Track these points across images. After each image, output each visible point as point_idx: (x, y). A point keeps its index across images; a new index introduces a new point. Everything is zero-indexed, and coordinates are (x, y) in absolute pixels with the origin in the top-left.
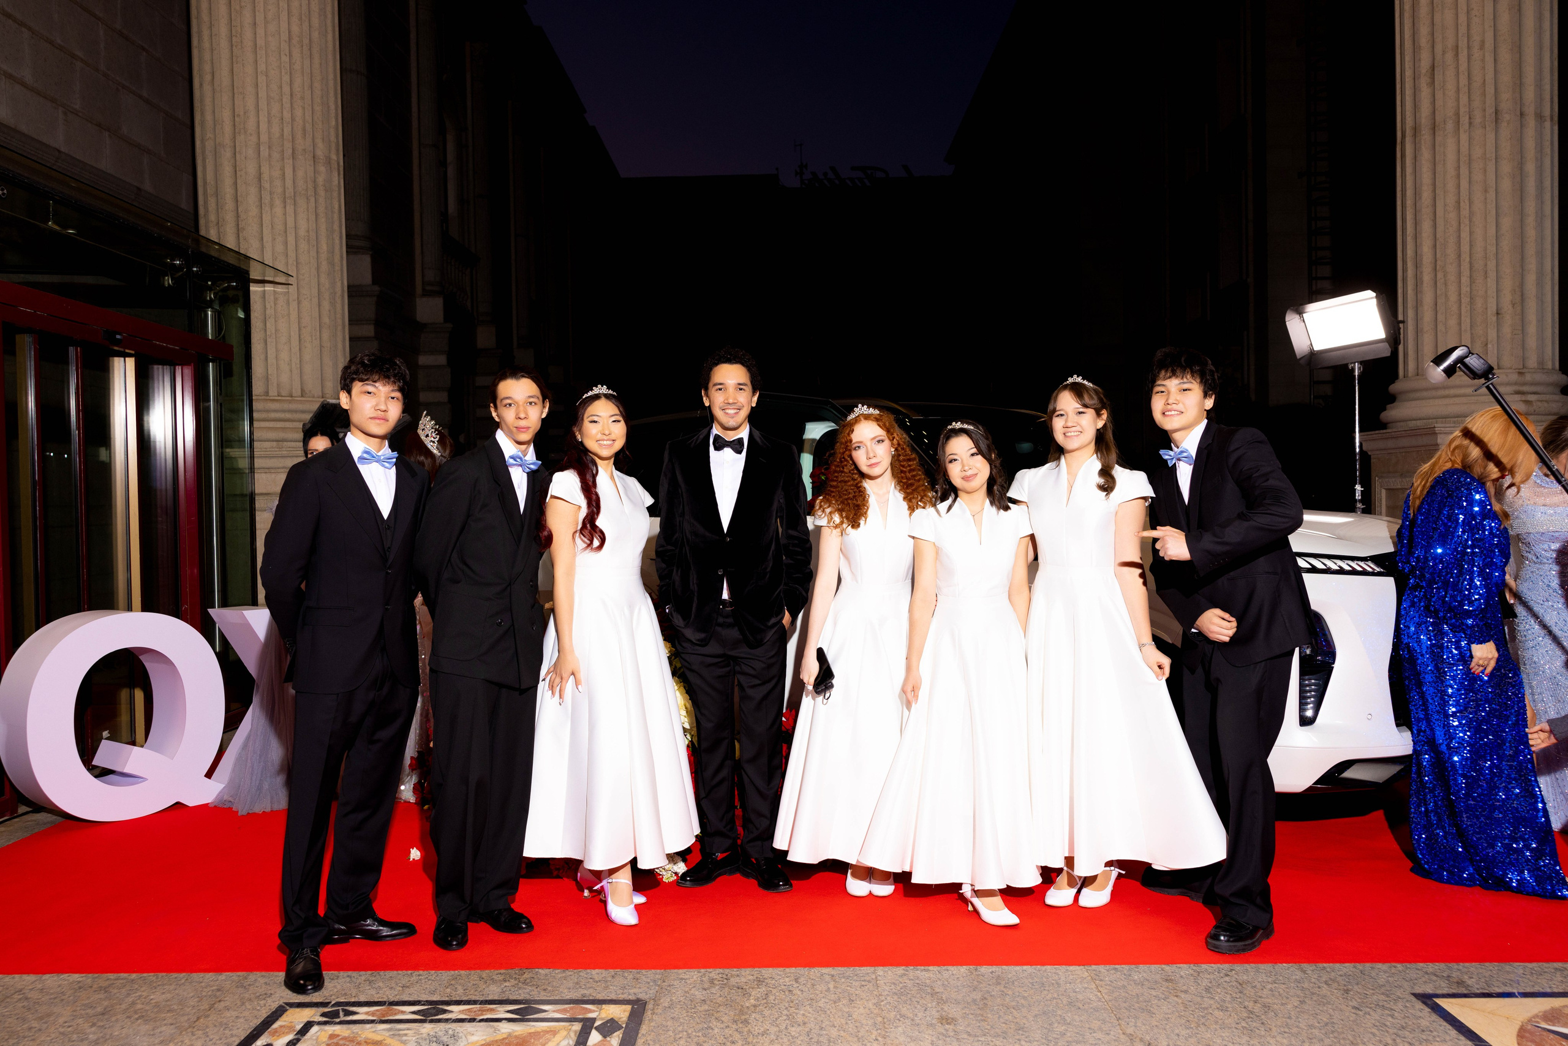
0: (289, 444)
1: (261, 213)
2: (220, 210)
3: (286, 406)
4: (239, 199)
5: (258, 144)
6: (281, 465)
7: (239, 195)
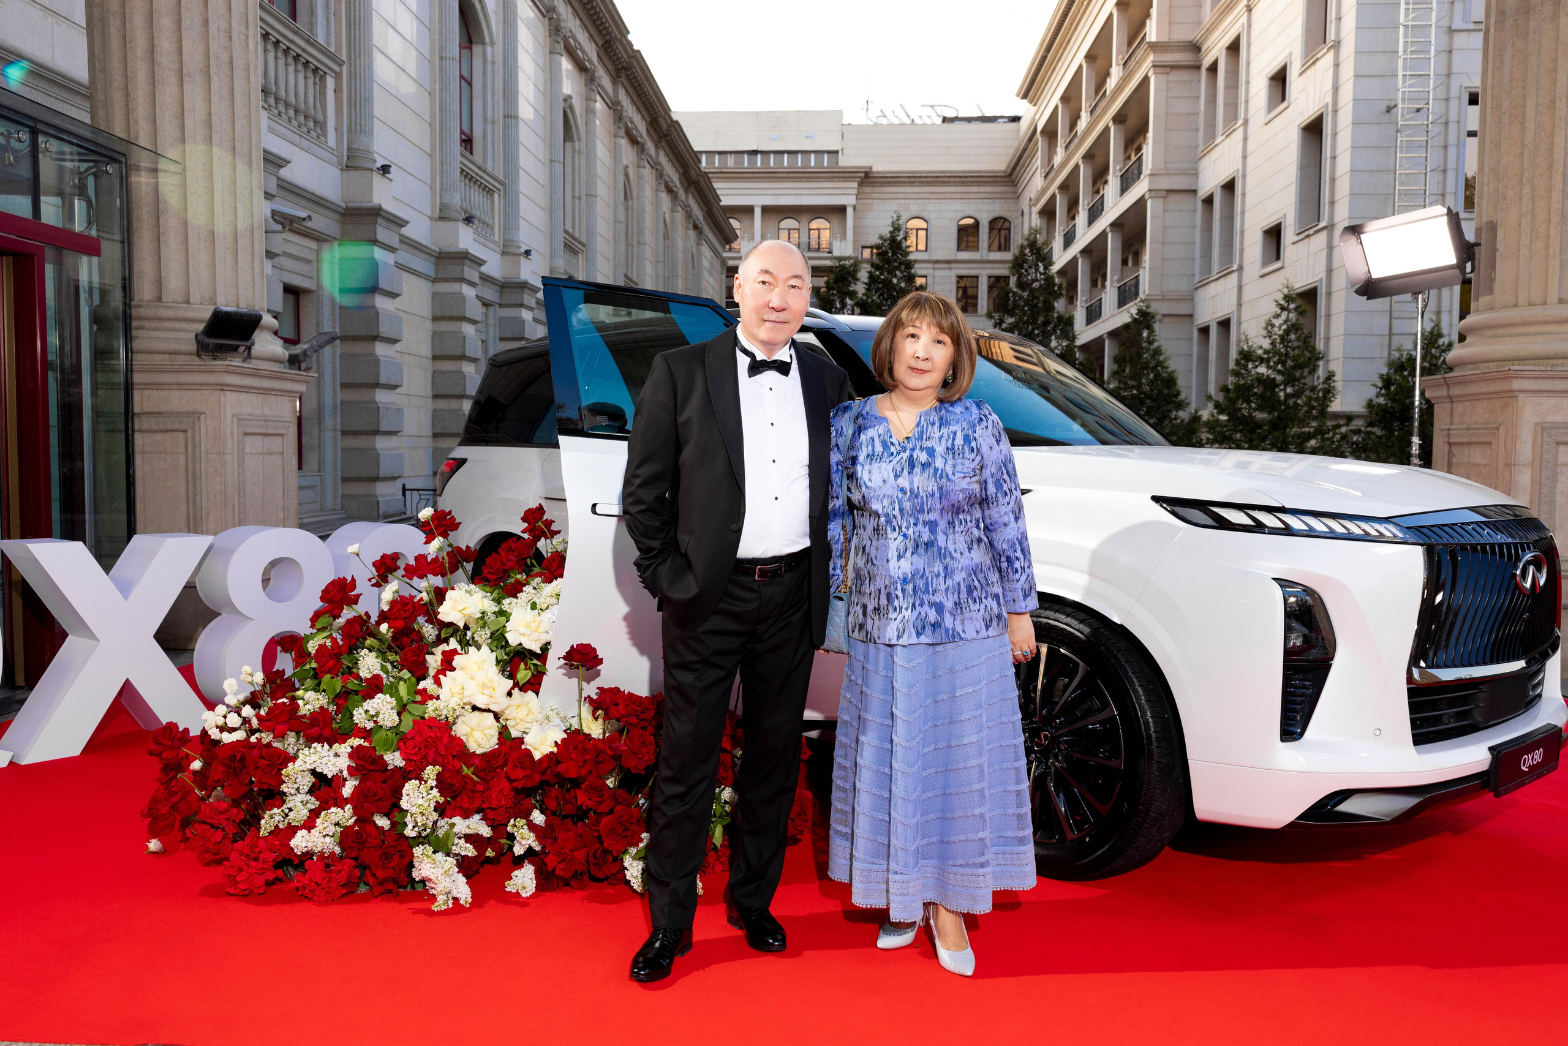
0: (184, 357)
1: (154, 92)
2: (108, 88)
3: (180, 314)
4: (129, 74)
5: (151, 12)
6: (173, 381)
7: (129, 69)
